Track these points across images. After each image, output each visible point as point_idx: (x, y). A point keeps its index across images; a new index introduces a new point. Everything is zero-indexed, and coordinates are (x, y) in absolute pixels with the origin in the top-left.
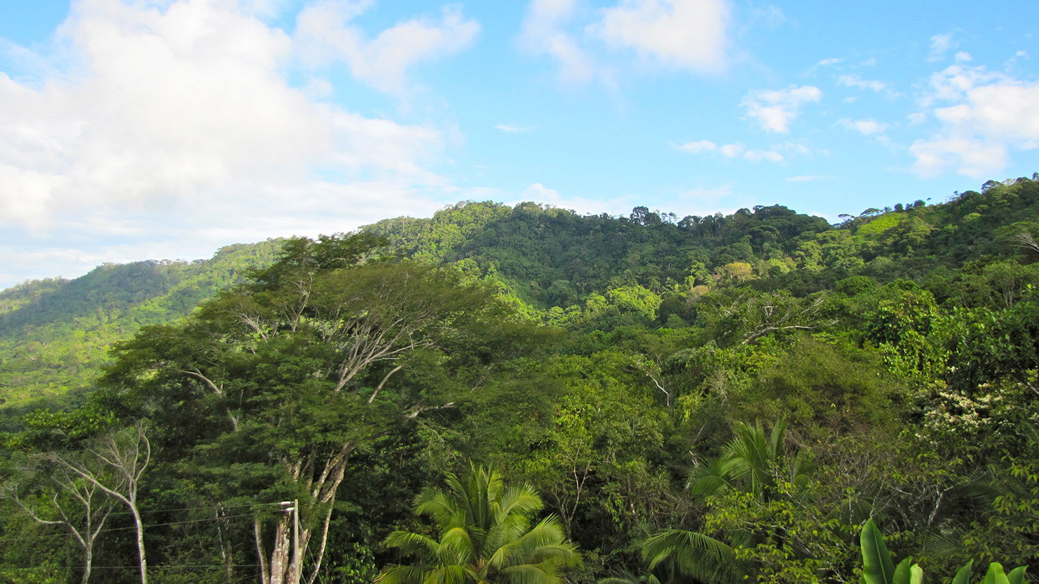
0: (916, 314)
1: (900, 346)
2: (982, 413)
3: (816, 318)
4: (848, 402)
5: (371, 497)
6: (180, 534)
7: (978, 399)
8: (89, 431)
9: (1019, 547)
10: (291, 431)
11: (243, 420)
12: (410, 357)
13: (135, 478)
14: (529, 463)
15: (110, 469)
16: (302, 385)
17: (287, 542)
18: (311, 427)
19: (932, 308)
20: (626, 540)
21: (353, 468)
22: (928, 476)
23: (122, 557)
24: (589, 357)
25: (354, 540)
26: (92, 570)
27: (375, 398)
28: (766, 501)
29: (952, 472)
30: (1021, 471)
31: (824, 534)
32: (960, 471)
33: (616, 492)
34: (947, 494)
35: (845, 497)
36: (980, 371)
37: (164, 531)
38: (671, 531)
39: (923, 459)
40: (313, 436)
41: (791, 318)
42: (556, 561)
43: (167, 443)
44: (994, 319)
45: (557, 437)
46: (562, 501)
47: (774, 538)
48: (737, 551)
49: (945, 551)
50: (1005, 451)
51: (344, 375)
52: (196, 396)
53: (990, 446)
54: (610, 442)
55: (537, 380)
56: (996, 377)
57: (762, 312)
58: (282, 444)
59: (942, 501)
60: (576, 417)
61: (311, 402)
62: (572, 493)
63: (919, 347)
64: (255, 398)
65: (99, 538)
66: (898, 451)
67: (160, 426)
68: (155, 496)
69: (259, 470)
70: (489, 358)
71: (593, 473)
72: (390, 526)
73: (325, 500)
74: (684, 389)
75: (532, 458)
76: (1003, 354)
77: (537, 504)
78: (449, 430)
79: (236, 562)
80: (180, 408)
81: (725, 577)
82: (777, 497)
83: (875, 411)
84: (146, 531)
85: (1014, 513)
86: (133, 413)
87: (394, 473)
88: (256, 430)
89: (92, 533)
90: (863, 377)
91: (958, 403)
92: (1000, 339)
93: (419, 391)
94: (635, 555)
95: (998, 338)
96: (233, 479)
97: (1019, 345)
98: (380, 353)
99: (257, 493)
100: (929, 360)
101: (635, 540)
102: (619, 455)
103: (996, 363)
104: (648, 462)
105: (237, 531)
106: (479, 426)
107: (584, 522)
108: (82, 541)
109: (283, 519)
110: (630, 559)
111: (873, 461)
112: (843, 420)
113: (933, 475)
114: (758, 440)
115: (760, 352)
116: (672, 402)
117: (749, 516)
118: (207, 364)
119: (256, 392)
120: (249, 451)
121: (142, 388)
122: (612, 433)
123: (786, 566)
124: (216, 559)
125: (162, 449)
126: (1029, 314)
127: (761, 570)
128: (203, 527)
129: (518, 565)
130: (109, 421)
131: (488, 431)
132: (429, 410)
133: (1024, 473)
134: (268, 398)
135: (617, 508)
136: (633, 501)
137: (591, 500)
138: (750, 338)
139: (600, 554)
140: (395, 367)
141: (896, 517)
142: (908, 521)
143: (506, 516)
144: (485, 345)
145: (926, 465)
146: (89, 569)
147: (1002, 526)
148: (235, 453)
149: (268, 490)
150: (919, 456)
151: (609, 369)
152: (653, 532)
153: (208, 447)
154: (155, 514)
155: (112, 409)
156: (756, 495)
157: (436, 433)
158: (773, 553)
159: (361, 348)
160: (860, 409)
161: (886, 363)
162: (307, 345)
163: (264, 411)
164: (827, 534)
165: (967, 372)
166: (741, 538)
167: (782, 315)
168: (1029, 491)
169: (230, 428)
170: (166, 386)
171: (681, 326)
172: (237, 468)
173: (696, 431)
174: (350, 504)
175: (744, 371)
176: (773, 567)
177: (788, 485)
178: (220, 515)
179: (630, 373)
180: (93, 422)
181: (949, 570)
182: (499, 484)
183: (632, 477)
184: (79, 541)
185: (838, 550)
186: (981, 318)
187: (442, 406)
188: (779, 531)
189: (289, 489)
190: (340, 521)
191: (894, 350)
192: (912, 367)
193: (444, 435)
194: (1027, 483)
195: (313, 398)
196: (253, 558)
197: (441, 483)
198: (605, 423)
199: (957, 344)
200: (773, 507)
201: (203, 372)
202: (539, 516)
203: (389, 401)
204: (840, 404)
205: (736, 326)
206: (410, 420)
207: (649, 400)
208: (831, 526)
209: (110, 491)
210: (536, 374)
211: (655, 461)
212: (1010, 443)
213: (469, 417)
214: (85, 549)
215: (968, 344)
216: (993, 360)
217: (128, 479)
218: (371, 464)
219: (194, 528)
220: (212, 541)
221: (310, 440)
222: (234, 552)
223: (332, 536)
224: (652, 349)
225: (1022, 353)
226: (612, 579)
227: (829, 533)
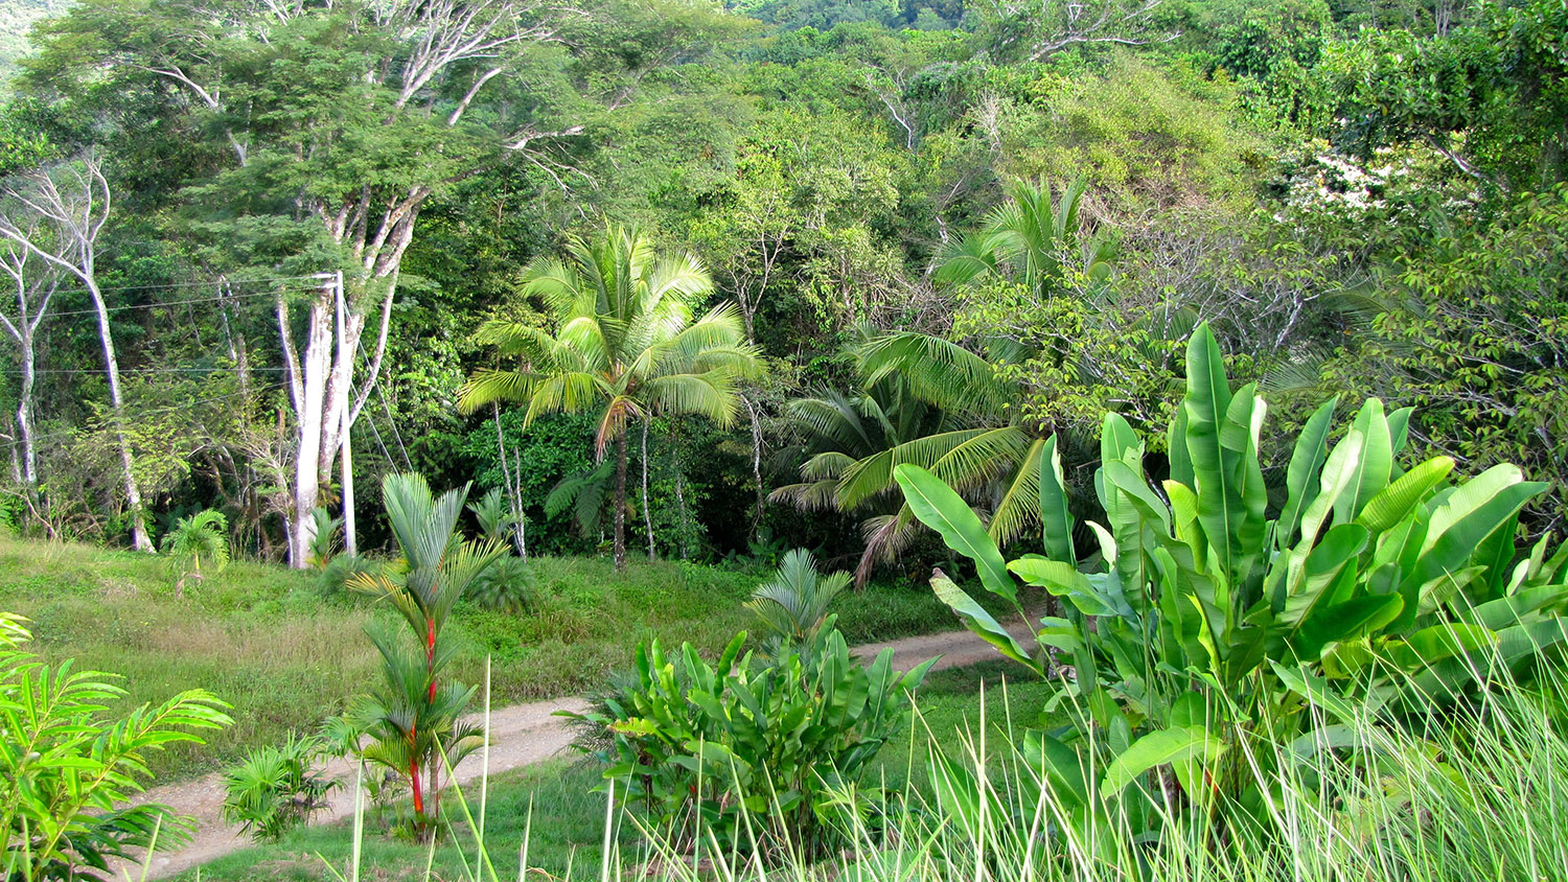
0: (1299, 34)
1: (1268, 82)
2: (1375, 192)
3: (1146, 29)
4: (1180, 160)
5: (455, 269)
6: (167, 324)
7: (1373, 171)
8: (7, 163)
9: (1397, 387)
10: (330, 165)
11: (254, 148)
12: (513, 53)
13: (89, 239)
14: (694, 223)
15: (48, 224)
16: (344, 94)
17: (328, 335)
18: (360, 160)
19: (1324, 26)
20: (834, 344)
21: (427, 226)
22: (1286, 278)
23: (80, 357)
24: (793, 67)
25: (429, 334)
26: (36, 376)
27: (461, 118)
28: (1045, 297)
29: (1319, 274)
30: (1419, 278)
31: (1124, 351)
32: (1331, 273)
33: (824, 273)
34: (1308, 305)
35: (1160, 300)
36: (1382, 129)
37: (139, 318)
38: (900, 333)
39: (1281, 252)
40: (363, 174)
41: (1108, 25)
42: (728, 371)
43: (137, 185)
44: (1418, 50)
45: (738, 187)
46: (741, 282)
47: (1052, 351)
48: (995, 367)
49: (1293, 387)
50: (1399, 249)
51: (411, 80)
52: (178, 111)
53: (1379, 240)
54: (818, 197)
55: (711, 98)
56: (1405, 139)
57: (1063, 12)
58: (315, 186)
59: (1299, 315)
60: (769, 159)
61: (359, 122)
62: (758, 272)
63: (1297, 86)
64: (271, 114)
65: (43, 330)
66: (1246, 238)
67: (123, 158)
68: (123, 267)
69: (281, 226)
70: (637, 60)
71: (791, 243)
72: (483, 313)
73: (384, 273)
74: (935, 124)
75: (699, 217)
76: (1422, 104)
77: (705, 286)
78: (574, 171)
79: (253, 364)
80: (153, 130)
81: (974, 405)
82: (1061, 293)
83: (1218, 178)
84: (115, 319)
85: (1399, 338)
86: (77, 136)
87: (490, 234)
88: (274, 165)
89: (30, 321)
90: (1207, 123)
91: (1341, 174)
92: (1422, 80)
93: (530, 110)
94: (845, 367)
95: (1418, 79)
96: (242, 239)
97: (1448, 91)
98: (468, 47)
99: (280, 262)
100: (1309, 107)
101: (847, 345)
102: (831, 218)
103: (1410, 117)
104: (873, 230)
105: (252, 319)
106: (620, 165)
107: (774, 316)
108: (16, 332)
109: (321, 301)
110: (839, 372)
111: (1208, 249)
112: (1171, 188)
113: (1292, 276)
114: (1040, 206)
115: (1057, 75)
116: (915, 143)
117: (1018, 317)
118: (192, 59)
119: (273, 105)
120: (266, 197)
121: (88, 98)
122: (821, 185)
123: (1064, 393)
124: (223, 360)
125: (130, 193)
126: (1472, 45)
127: (1029, 396)
128: (200, 312)
129: (673, 374)
130: (39, 148)
131: (633, 172)
132: (544, 138)
133: (1423, 282)
134: (292, 115)
135: (822, 296)
136: (847, 287)
137: (783, 283)
138: (1043, 52)
139: (794, 364)
140: (491, 70)
141: (1231, 333)
142: (1247, 341)
143: (657, 301)
144: (633, 39)
145: (1285, 260)
146: (31, 374)
147: (1379, 355)
148: (242, 201)
149: (296, 257)
150: (1276, 248)
151: (823, 87)
152: (875, 334)
153: (201, 190)
154: (125, 294)
155: (43, 130)
156: (1031, 287)
157: (555, 176)
158: (1048, 374)
159: (437, 38)
160: (1197, 172)
161: (1244, 107)
162: (351, 31)
163: (285, 134)
164: (1128, 351)
165: (1363, 128)
166: (1003, 350)
167: (1094, 21)
168: (1423, 309)
169: (234, 160)
170: (129, 94)
171: (937, 28)
172: (248, 225)
173: (949, 188)
174: (422, 279)
175: (1029, 103)
176: (1046, 393)
177: (1079, 276)
178: (225, 294)
179: (854, 95)
180: (12, 150)
181: (1294, 412)
182: (649, 255)
183: (848, 252)
184: (11, 333)
185: (1141, 375)
186: (1399, 46)
187: (564, 132)
188: (1059, 342)
189: (328, 256)
190: (408, 303)
191: (1257, 87)
192: (1281, 116)
193: (566, 179)
194: (1423, 298)
195: (362, 115)
196: (278, 359)
197: (562, 253)
198: (812, 169)
199: (1356, 83)
200: (1054, 306)
201: (186, 71)
202: (706, 305)
203: (483, 125)
204: (1169, 161)
205: (1022, 32)
206: (515, 154)
207: (880, 138)
208: (1137, 340)
209: (51, 258)
210: (712, 88)
211: (884, 231)
212: (1409, 239)
213: (605, 150)
214: (22, 345)
215: (1373, 85)
216: (1405, 112)
217: (79, 240)
218: (454, 220)
219: (187, 315)
220: (215, 334)
221: (360, 182)
222: (249, 349)
223: (396, 327)
224: (891, 60)
225: (1450, 105)
226: (811, 400)
227: (1132, 349)
